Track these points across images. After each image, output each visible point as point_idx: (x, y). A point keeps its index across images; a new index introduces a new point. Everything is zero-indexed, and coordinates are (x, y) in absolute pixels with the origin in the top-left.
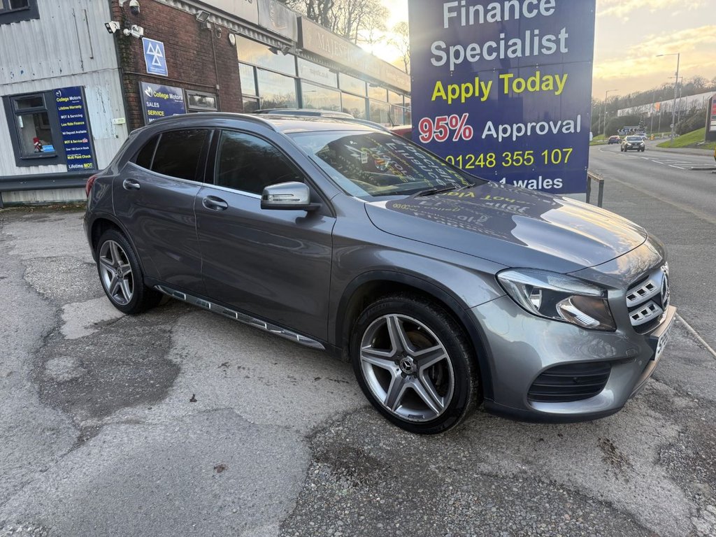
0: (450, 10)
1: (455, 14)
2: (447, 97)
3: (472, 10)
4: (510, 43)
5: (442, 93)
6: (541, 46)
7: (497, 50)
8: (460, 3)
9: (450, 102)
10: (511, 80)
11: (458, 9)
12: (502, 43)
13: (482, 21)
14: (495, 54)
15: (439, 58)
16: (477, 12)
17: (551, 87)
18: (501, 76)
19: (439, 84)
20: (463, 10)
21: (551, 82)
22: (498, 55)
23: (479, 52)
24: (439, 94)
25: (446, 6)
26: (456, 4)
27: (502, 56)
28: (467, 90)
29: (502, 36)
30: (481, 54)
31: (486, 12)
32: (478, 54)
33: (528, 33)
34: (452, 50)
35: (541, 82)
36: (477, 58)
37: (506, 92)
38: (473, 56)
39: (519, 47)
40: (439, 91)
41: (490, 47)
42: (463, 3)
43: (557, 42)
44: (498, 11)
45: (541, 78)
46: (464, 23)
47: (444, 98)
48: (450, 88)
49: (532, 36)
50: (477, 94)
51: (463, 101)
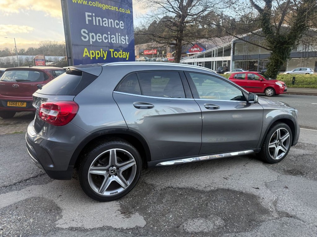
0: (89, 16)
1: (90, 19)
2: (90, 56)
3: (97, 19)
4: (112, 36)
5: (88, 54)
6: (121, 40)
7: (108, 38)
8: (92, 14)
9: (91, 58)
10: (113, 52)
11: (91, 16)
12: (109, 36)
13: (101, 25)
14: (107, 40)
15: (85, 37)
16: (99, 20)
17: (125, 57)
18: (110, 50)
19: (86, 50)
20: (94, 18)
21: (125, 55)
22: (108, 40)
23: (101, 38)
24: (86, 54)
25: (87, 14)
26: (90, 14)
27: (110, 42)
28: (98, 54)
29: (109, 33)
30: (102, 39)
31: (103, 21)
32: (101, 39)
33: (117, 34)
34: (91, 35)
35: (122, 54)
36: (101, 40)
37: (112, 57)
38: (99, 39)
39: (115, 39)
40: (86, 53)
41: (105, 37)
42: (94, 14)
43: (125, 39)
44: (107, 22)
45: (122, 53)
46: (94, 24)
47: (89, 56)
48: (91, 52)
49: (118, 36)
50: (102, 56)
51: (97, 58)
